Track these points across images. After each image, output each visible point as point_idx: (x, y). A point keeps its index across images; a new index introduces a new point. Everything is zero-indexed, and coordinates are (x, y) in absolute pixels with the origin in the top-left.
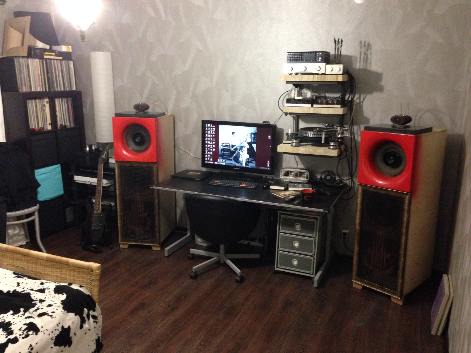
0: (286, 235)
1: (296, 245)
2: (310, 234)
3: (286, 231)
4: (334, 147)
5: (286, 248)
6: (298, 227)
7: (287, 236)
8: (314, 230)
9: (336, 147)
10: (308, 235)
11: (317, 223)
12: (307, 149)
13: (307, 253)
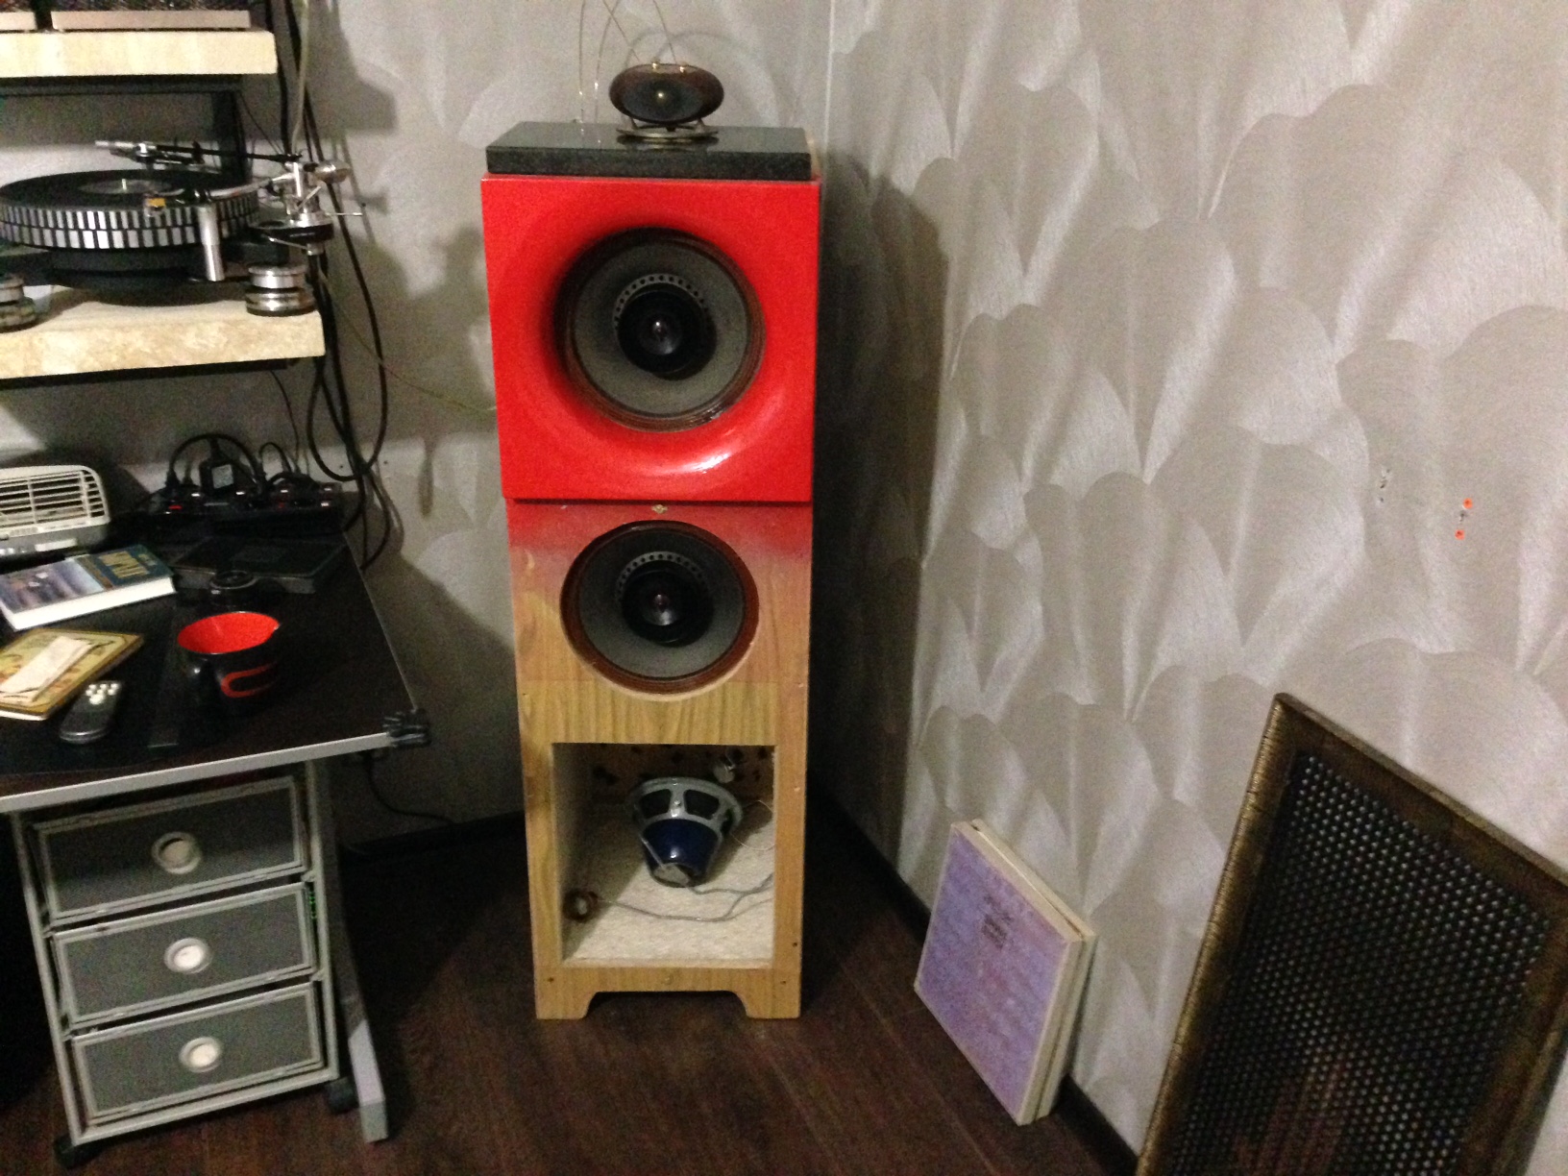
0: (104, 929)
1: (190, 956)
2: (267, 870)
3: (102, 909)
4: (285, 299)
5: (118, 1004)
6: (179, 855)
7: (109, 932)
8: (290, 838)
9: (300, 300)
10: (260, 874)
11: (303, 795)
12: (103, 335)
13: (271, 976)
